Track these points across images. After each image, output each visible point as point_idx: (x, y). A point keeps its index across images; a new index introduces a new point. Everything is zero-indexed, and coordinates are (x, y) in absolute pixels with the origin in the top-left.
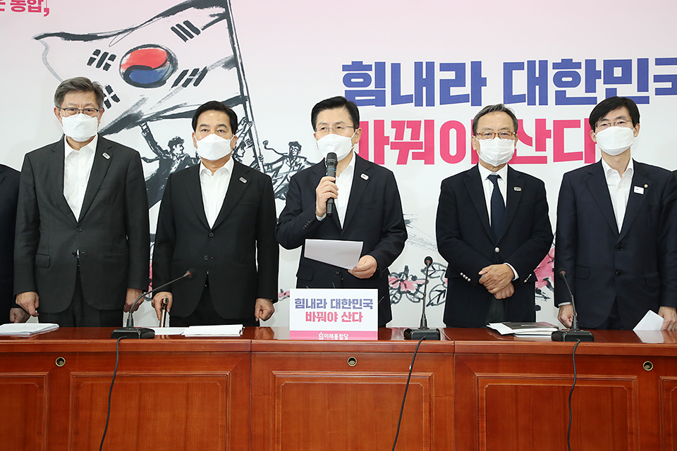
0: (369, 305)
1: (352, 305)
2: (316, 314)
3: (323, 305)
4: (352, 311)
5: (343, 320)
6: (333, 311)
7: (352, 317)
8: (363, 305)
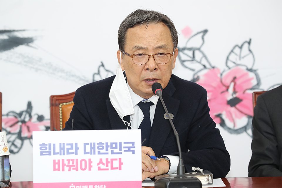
0: (130, 149)
1: (109, 149)
2: (66, 162)
3: (74, 151)
4: (110, 156)
5: (99, 169)
6: (87, 157)
7: (109, 165)
8: (123, 149)
